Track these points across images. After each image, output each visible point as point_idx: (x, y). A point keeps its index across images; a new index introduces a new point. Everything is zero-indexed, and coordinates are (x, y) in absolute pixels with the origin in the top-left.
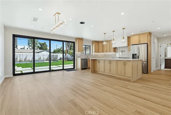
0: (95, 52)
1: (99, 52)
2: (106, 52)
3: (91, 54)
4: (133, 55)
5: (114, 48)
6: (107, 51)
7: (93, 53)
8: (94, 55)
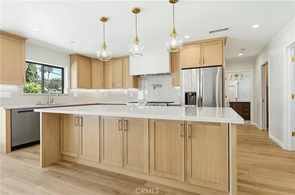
0: (79, 87)
1: (91, 88)
2: (114, 87)
3: (66, 92)
4: (186, 94)
5: (134, 76)
6: (116, 85)
7: (72, 90)
8: (76, 95)
